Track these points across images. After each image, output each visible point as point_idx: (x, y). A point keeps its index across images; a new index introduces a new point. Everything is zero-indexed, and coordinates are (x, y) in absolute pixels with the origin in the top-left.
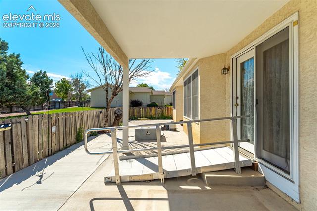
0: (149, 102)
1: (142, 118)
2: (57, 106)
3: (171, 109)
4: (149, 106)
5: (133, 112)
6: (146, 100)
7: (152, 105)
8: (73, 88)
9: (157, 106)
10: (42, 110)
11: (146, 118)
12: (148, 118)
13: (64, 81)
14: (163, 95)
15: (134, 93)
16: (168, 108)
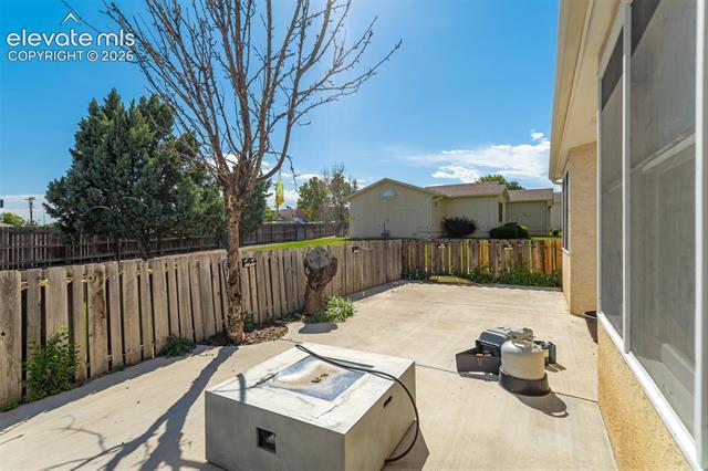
0: (496, 224)
1: (446, 274)
2: (300, 235)
3: (555, 246)
4: (495, 234)
5: (417, 253)
6: (487, 219)
7: (509, 233)
8: (330, 196)
9: (522, 234)
10: (272, 242)
11: (457, 274)
12: (464, 276)
13: (314, 182)
14: (546, 202)
15: (451, 199)
16: (542, 243)
